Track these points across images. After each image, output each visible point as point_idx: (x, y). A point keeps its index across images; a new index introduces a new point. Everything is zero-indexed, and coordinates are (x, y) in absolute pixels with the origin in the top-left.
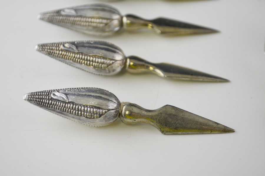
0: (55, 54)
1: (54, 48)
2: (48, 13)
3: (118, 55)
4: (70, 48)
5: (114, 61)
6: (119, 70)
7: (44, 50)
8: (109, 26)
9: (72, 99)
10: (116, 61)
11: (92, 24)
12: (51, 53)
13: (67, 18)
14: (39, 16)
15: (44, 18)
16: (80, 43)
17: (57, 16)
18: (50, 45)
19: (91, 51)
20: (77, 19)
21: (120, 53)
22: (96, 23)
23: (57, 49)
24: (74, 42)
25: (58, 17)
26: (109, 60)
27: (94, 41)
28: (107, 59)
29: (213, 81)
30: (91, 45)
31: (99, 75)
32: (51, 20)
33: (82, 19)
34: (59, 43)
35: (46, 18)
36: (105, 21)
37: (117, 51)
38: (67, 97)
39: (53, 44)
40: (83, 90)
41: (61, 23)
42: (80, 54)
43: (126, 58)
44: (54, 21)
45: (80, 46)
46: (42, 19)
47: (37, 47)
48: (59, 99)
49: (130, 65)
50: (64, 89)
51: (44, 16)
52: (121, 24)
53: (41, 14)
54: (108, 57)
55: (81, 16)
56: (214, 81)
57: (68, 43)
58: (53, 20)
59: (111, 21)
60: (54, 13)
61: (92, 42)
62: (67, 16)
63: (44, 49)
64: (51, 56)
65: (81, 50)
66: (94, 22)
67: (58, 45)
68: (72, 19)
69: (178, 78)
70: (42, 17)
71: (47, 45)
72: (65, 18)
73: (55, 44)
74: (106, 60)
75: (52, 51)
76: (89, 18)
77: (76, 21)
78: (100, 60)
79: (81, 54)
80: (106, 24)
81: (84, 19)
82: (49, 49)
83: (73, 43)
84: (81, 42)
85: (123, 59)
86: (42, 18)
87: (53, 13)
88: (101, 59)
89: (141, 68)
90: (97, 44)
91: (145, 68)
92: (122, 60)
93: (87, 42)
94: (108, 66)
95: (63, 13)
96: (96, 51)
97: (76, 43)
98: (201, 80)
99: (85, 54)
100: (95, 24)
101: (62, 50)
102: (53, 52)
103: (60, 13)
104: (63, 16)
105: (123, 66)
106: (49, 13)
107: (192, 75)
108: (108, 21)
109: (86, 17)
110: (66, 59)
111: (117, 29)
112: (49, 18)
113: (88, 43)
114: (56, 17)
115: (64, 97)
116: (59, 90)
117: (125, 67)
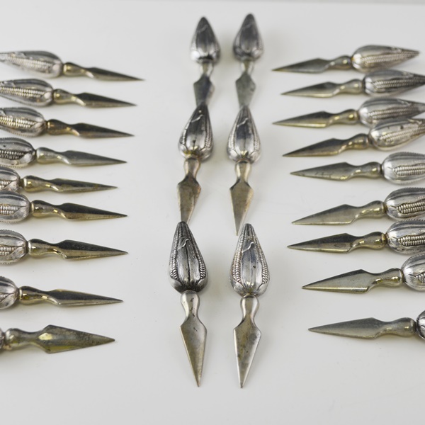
3: (10, 287)
5: (7, 295)
6: (12, 302)
8: (14, 254)
10: (9, 294)
43: (18, 290)
49: (22, 296)
59: (15, 249)
80: (11, 252)
89: (34, 298)
91: (38, 298)
92: (15, 292)
108: (13, 249)
111: (22, 255)
117: (18, 299)
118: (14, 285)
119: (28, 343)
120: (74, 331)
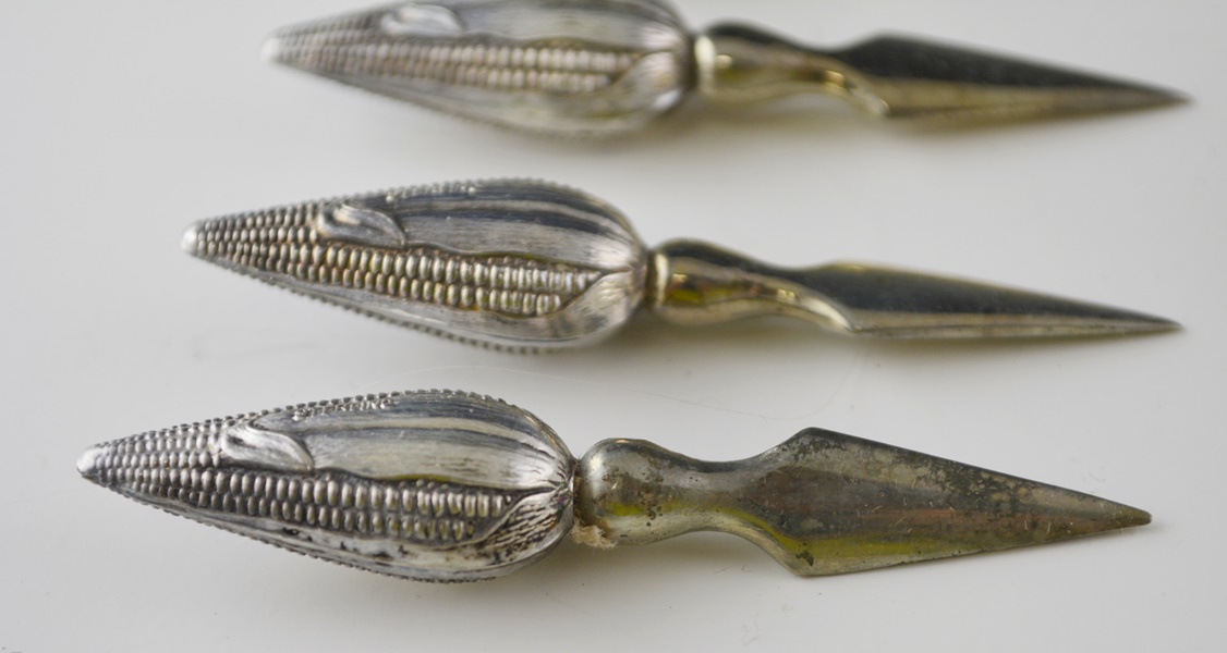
0: (290, 267)
1: (281, 233)
2: (315, 31)
3: (608, 240)
4: (364, 225)
5: (592, 276)
6: (618, 316)
7: (234, 251)
8: (630, 87)
9: (330, 458)
10: (605, 272)
11: (544, 76)
12: (268, 263)
13: (415, 50)
14: (272, 48)
15: (298, 55)
16: (410, 198)
17: (361, 41)
18: (259, 221)
19: (474, 232)
20: (466, 54)
21: (618, 230)
22: (561, 70)
23: (295, 239)
24: (382, 197)
25: (370, 50)
26: (567, 271)
27: (480, 182)
28: (560, 267)
29: (1095, 331)
30: (467, 203)
31: (523, 351)
32: (334, 64)
33: (492, 55)
34: (304, 208)
35: (306, 54)
36: (605, 61)
37: (605, 223)
38: (303, 445)
39: (272, 213)
40: (379, 406)
41: (385, 77)
42: (420, 252)
43: (648, 257)
44: (347, 69)
45: (414, 214)
46: (288, 60)
47: (191, 237)
48: (266, 461)
49: (670, 285)
50: (278, 411)
51: (296, 43)
52: (688, 71)
53: (281, 35)
54: (560, 257)
55: (484, 41)
56: (1103, 331)
57: (347, 202)
58: (343, 65)
59: (634, 62)
60: (349, 26)
61: (472, 190)
62: (411, 39)
63: (230, 246)
64: (272, 275)
65: (424, 230)
66: (550, 69)
67: (300, 216)
68: (439, 54)
69: (921, 335)
70: (286, 51)
71: (244, 225)
72: (401, 50)
73: (283, 212)
74: (556, 271)
75: (272, 251)
76: (525, 46)
77: (459, 64)
78: (520, 275)
79: (424, 253)
80: (614, 77)
81: (504, 55)
82: (258, 240)
83: (376, 203)
84: (414, 194)
85: (635, 260)
86: (290, 54)
87: (341, 28)
88: (526, 268)
89: (730, 300)
90: (499, 194)
91: (749, 299)
92: (634, 265)
93: (447, 188)
94: (565, 304)
95: (391, 26)
96: (498, 234)
97: (389, 198)
98: (1037, 332)
99: (442, 252)
100: (555, 79)
101: (323, 241)
102: (277, 256)
103: (377, 27)
104: (392, 40)
105: (637, 299)
106: (324, 29)
107: (989, 310)
108: (625, 60)
109: (512, 45)
110: (351, 285)
111: (666, 99)
112: (321, 52)
113: (453, 193)
114: (360, 49)
115: (288, 446)
116: (253, 414)
117: (648, 300)
118: (627, 227)
119: (698, 518)
120: (936, 462)
